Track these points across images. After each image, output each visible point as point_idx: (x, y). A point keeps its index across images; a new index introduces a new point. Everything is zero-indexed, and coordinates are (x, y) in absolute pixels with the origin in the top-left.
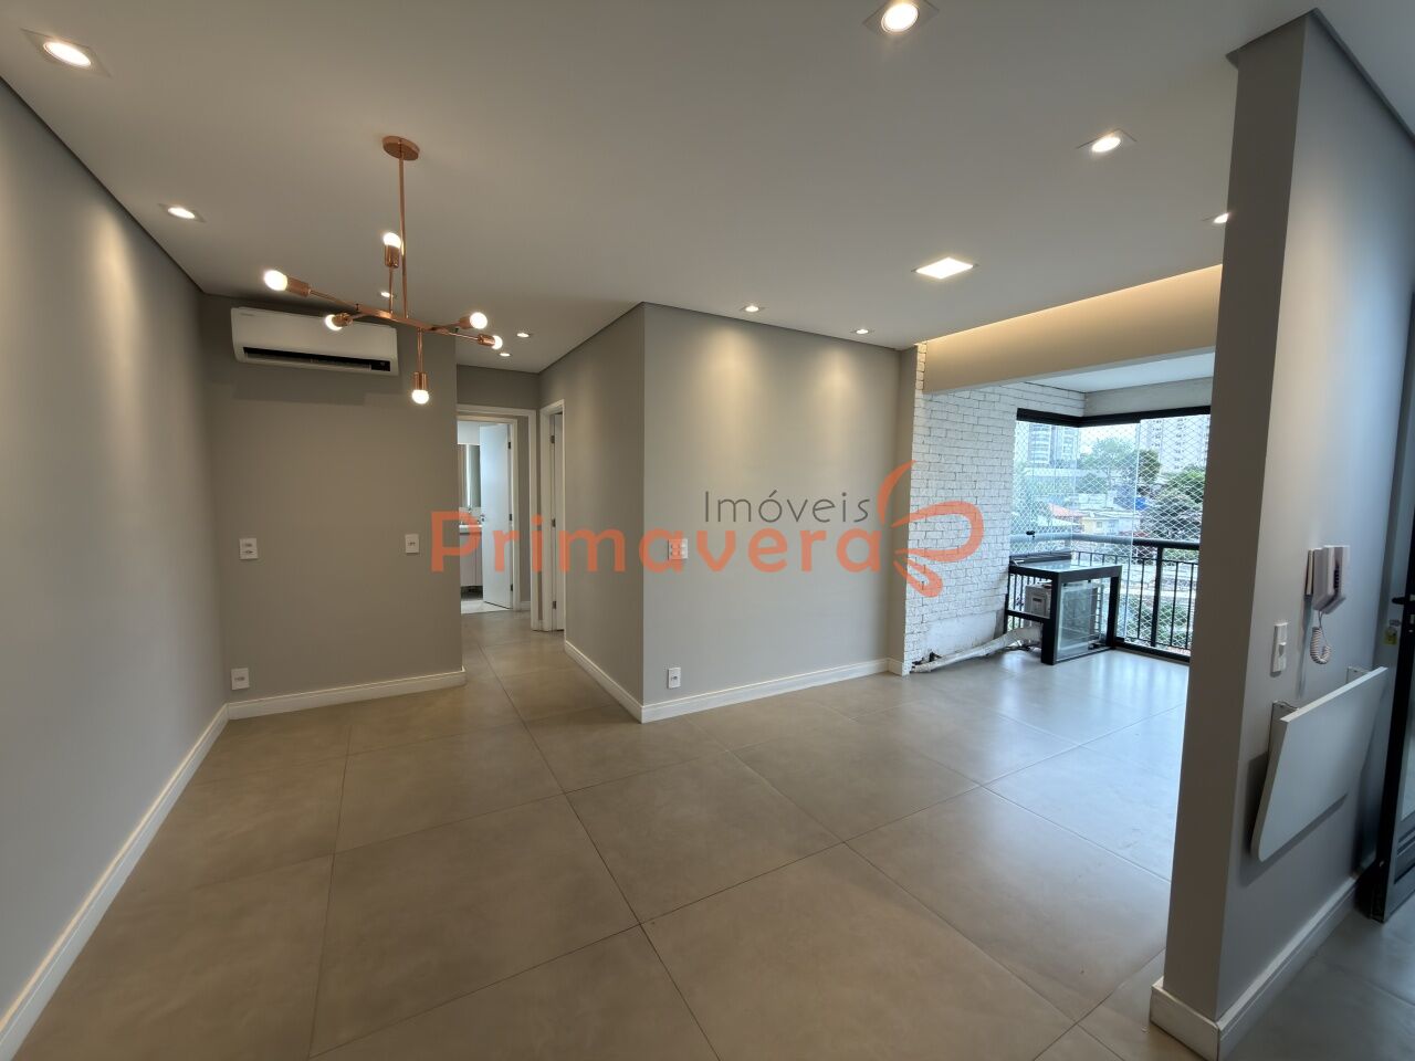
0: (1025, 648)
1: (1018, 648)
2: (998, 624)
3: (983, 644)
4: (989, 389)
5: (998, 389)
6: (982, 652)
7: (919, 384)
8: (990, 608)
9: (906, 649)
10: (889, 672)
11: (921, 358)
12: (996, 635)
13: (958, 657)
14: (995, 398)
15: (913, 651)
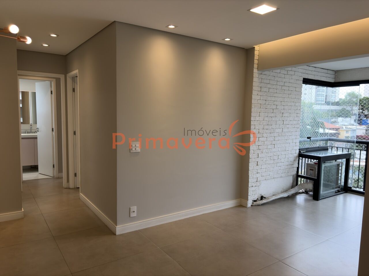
0: (306, 192)
1: (303, 193)
2: (293, 182)
3: (286, 191)
4: (290, 69)
5: (294, 69)
6: (285, 195)
7: (255, 66)
8: (289, 174)
9: (249, 194)
10: (241, 206)
11: (256, 53)
12: (293, 187)
13: (274, 198)
14: (292, 73)
15: (253, 195)
